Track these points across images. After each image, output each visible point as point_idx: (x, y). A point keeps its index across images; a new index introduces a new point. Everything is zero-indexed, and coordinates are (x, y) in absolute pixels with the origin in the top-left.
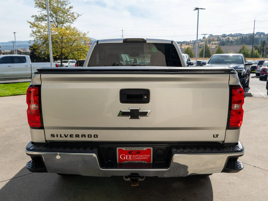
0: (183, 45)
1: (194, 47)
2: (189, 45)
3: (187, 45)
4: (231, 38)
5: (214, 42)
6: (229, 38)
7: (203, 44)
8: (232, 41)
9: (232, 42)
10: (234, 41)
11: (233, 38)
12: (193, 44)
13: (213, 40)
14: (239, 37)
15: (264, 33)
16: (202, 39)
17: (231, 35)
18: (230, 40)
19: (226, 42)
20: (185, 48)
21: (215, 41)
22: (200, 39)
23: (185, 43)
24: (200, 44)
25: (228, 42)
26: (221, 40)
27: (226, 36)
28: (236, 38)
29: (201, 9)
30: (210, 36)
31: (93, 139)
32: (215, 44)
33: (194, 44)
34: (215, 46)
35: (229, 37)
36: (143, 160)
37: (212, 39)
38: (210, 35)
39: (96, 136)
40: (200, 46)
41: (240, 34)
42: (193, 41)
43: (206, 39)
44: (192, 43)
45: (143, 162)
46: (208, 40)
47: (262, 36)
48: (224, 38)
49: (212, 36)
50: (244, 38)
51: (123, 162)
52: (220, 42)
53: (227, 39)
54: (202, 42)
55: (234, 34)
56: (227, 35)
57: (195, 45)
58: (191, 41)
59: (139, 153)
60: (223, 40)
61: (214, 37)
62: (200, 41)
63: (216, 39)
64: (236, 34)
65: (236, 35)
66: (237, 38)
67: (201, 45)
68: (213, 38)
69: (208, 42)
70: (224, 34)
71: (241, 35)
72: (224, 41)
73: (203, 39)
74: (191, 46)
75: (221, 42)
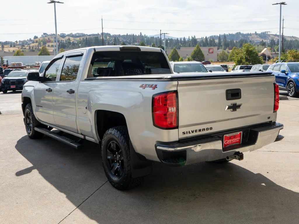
0: (5, 46)
1: (24, 50)
2: (14, 46)
3: (11, 46)
4: (71, 38)
5: (50, 44)
6: (69, 39)
7: (35, 46)
8: (74, 42)
9: (74, 44)
10: (76, 42)
11: (74, 39)
12: (21, 46)
13: (49, 41)
14: (81, 38)
15: (110, 34)
16: (32, 39)
17: (71, 35)
18: (72, 42)
19: (66, 43)
20: (9, 51)
21: (52, 42)
22: (30, 39)
23: (8, 44)
24: (32, 45)
25: (69, 44)
26: (60, 41)
27: (65, 37)
28: (78, 39)
29: (58, 2)
30: (44, 36)
31: (209, 131)
32: (52, 46)
33: (23, 46)
34: (53, 49)
35: (70, 37)
36: (237, 142)
37: (47, 39)
38: (44, 34)
39: (211, 128)
40: (31, 48)
41: (82, 34)
42: (20, 41)
43: (39, 40)
44: (18, 45)
45: (237, 144)
46: (42, 41)
47: (108, 38)
48: (63, 39)
49: (47, 35)
50: (88, 39)
51: (226, 146)
52: (59, 44)
53: (67, 40)
54: (33, 42)
55: (76, 34)
56: (67, 34)
57: (24, 48)
58: (17, 42)
59: (235, 137)
60: (62, 41)
61: (50, 36)
62: (31, 42)
63: (52, 39)
64: (77, 33)
65: (77, 35)
66: (80, 39)
67: (33, 48)
68: (49, 39)
69: (42, 43)
70: (63, 34)
71: (84, 35)
72: (63, 43)
73: (34, 39)
74: (19, 48)
75: (61, 44)
